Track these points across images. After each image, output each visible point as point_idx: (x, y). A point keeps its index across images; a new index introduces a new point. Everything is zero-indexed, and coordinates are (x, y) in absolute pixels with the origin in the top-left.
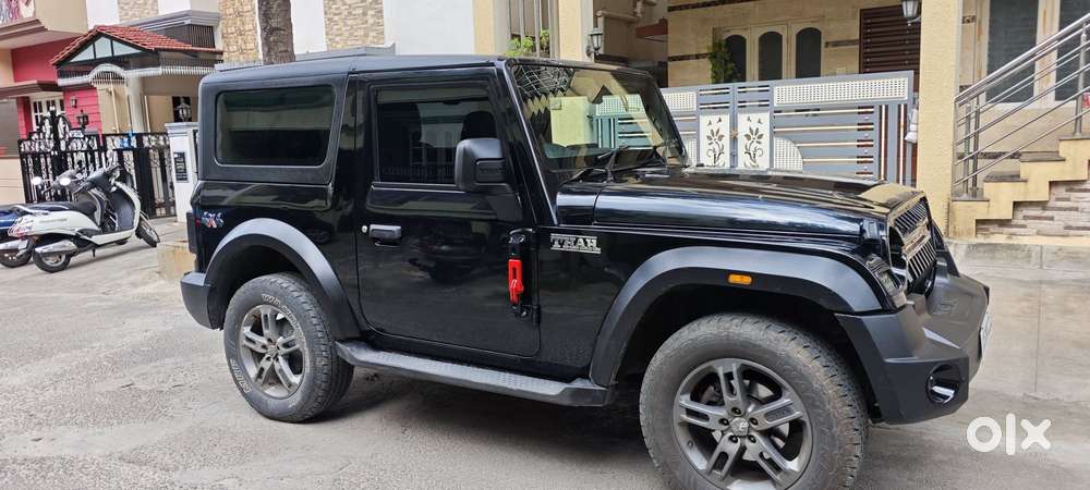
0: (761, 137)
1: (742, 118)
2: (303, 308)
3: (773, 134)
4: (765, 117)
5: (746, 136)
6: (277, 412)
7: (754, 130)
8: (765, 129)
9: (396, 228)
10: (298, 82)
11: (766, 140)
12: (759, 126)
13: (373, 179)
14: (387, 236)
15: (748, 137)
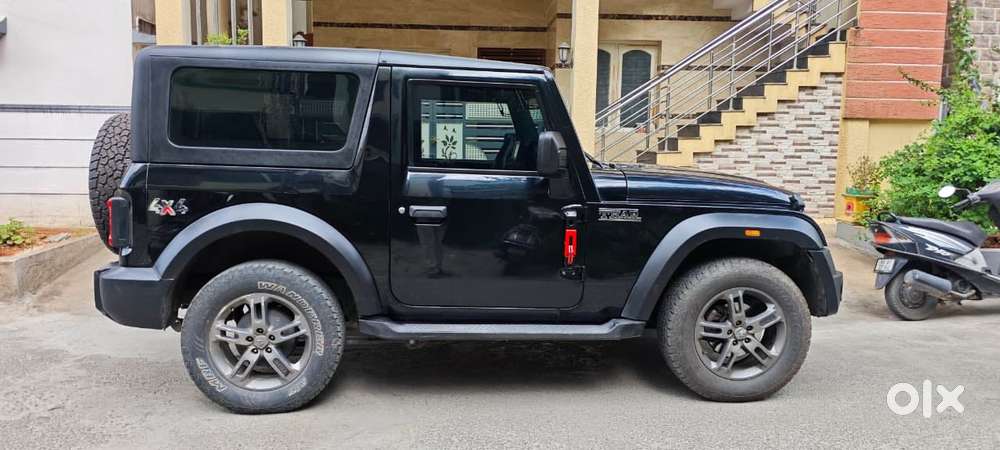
0: (455, 143)
1: (440, 127)
2: (315, 291)
3: (465, 142)
4: (459, 127)
5: (444, 142)
6: (270, 404)
7: (450, 137)
8: (459, 137)
9: (442, 208)
10: (308, 67)
11: (459, 145)
12: (453, 134)
13: (407, 164)
14: (434, 215)
15: (445, 143)
